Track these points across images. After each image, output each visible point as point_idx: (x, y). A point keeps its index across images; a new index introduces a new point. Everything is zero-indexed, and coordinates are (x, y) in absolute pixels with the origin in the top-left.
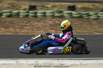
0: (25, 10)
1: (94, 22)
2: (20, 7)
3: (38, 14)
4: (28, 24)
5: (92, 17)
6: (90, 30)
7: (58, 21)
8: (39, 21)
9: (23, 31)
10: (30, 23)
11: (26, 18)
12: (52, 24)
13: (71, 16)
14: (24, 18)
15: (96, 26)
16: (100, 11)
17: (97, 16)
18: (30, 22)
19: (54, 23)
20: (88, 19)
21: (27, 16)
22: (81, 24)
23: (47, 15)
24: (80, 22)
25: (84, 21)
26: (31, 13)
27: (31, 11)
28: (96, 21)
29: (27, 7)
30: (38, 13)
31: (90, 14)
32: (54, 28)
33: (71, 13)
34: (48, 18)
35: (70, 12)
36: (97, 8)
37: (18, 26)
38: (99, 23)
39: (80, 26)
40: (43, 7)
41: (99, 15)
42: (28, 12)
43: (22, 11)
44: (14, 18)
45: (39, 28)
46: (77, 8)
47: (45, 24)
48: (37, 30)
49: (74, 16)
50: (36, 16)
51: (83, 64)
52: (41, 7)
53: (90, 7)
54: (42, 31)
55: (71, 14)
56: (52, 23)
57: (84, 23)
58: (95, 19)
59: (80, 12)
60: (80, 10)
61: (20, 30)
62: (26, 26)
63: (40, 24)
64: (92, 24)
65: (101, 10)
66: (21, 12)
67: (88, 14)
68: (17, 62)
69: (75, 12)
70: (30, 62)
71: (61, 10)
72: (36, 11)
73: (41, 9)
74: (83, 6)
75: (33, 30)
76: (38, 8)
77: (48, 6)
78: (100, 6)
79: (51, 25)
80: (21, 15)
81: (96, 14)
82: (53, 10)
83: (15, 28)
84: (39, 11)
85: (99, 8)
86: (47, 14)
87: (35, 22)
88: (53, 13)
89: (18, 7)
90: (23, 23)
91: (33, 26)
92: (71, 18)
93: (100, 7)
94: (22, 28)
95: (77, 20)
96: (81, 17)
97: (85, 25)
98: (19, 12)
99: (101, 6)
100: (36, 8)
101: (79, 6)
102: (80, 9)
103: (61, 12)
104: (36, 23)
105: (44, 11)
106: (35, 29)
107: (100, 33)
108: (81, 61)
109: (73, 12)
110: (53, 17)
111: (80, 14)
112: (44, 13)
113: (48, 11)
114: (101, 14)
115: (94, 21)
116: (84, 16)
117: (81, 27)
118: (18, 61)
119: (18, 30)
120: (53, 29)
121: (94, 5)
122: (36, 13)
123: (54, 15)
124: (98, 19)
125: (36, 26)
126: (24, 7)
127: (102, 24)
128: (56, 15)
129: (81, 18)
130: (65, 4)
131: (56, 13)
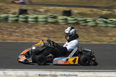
0: (14, 14)
1: (92, 30)
2: (9, 11)
3: (30, 20)
4: (17, 30)
5: (90, 24)
6: (87, 38)
7: (52, 27)
8: (30, 27)
9: (12, 38)
10: (20, 29)
11: (15, 23)
12: (44, 30)
13: (66, 22)
14: (13, 23)
15: (95, 34)
16: (98, 17)
17: (96, 23)
18: (19, 28)
19: (46, 29)
20: (86, 25)
21: (17, 21)
23: (40, 21)
25: (81, 29)
26: (21, 17)
27: (21, 16)
29: (17, 11)
30: (30, 17)
31: (88, 21)
32: (47, 35)
34: (41, 24)
35: (66, 17)
36: (95, 14)
37: (6, 32)
38: (98, 31)
40: (35, 11)
41: (98, 22)
42: (18, 17)
43: (11, 15)
44: (2, 23)
45: (30, 35)
46: (73, 13)
47: (36, 31)
48: (27, 37)
49: (70, 22)
50: (26, 22)
52: (32, 11)
53: (87, 12)
54: (33, 39)
55: (66, 19)
56: (45, 29)
58: (93, 26)
59: (76, 18)
60: (76, 16)
61: (9, 36)
62: (16, 32)
63: (31, 31)
64: (89, 31)
65: (99, 17)
66: (10, 16)
67: (85, 20)
68: (5, 73)
69: (71, 18)
70: (18, 74)
71: (55, 15)
72: (27, 16)
73: (33, 13)
74: (79, 12)
75: (23, 37)
76: (29, 12)
77: (41, 10)
78: (98, 11)
79: (43, 32)
80: (10, 20)
81: (95, 21)
82: (46, 15)
83: (3, 34)
84: (30, 16)
85: (98, 14)
87: (26, 28)
88: (46, 18)
89: (6, 10)
90: (12, 28)
91: (23, 32)
92: (67, 24)
93: (99, 13)
94: (11, 34)
96: (77, 23)
98: (7, 16)
99: (100, 12)
100: (27, 12)
101: (75, 11)
102: (77, 15)
103: (55, 17)
104: (27, 29)
105: (36, 16)
106: (25, 36)
107: (99, 42)
109: (69, 18)
110: (46, 22)
111: (76, 20)
112: (36, 18)
113: (40, 16)
114: (100, 21)
115: (92, 28)
116: (81, 22)
118: (6, 71)
119: (6, 36)
120: (45, 37)
121: (92, 11)
122: (27, 18)
123: (47, 20)
124: (96, 26)
125: (26, 33)
126: (13, 11)
127: (101, 32)
128: (50, 20)
130: (59, 9)
131: (49, 18)
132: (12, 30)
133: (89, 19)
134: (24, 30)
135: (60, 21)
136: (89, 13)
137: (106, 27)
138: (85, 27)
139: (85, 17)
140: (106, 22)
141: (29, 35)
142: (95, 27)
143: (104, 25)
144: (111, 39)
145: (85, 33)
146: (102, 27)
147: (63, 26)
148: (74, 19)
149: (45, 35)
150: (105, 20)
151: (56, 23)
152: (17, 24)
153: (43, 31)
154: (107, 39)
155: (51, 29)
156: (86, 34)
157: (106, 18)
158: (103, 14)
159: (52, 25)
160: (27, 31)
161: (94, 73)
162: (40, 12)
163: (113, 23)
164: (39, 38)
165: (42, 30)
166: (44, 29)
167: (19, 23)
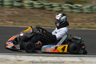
135: (26, 5)
137: (71, 12)
139: (51, 2)
140: (71, 8)
143: (69, 10)
144: (76, 25)
147: (29, 10)
149: (11, 19)
150: (71, 5)
151: (22, 7)
153: (9, 15)
154: (72, 25)
155: (16, 13)
156: (51, 19)
157: (72, 4)
159: (18, 9)
161: (58, 58)
163: (78, 8)
164: (4, 22)
165: (7, 14)
166: (9, 13)
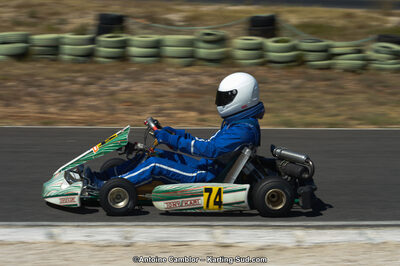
0: (81, 31)
1: (350, 83)
2: (63, 22)
3: (134, 50)
4: (92, 89)
6: (334, 112)
7: (212, 76)
8: (135, 77)
9: (75, 115)
10: (102, 82)
11: (84, 62)
12: (185, 86)
13: (261, 57)
14: (79, 62)
15: (359, 98)
16: (371, 37)
17: (363, 59)
18: (100, 79)
19: (193, 84)
20: (328, 68)
21: (90, 55)
22: (297, 88)
23: (168, 54)
24: (297, 81)
25: (311, 79)
26: (102, 43)
27: (103, 38)
28: (358, 77)
29: (90, 20)
30: (134, 43)
31: (336, 50)
32: (195, 102)
33: (261, 44)
34: (172, 66)
35: (258, 40)
36: (361, 27)
37: (53, 95)
38: (370, 87)
39: (294, 95)
40: (152, 21)
41: (370, 54)
42: (92, 41)
43: (69, 36)
44: (39, 65)
45: (137, 103)
46: (283, 25)
47: (158, 89)
48: (127, 109)
49: (273, 56)
50: (123, 58)
51: (306, 245)
52: (143, 22)
53: (335, 21)
55: (260, 48)
56: (187, 83)
57: (310, 85)
58: (352, 71)
59: (295, 42)
60: (295, 36)
61: (64, 108)
62: (87, 95)
63: (140, 88)
65: (375, 36)
66: (66, 41)
67: (325, 50)
68: (51, 236)
69: (276, 42)
70: (99, 237)
71: (222, 32)
72: (124, 37)
73: (146, 27)
74: (306, 20)
75: (113, 110)
76: (130, 23)
77: (173, 17)
78: (372, 18)
79: (182, 93)
80: (67, 52)
81: (359, 52)
82: (191, 33)
83: (42, 103)
84: (136, 39)
85: (370, 26)
86: (169, 50)
87: (122, 80)
88: (191, 43)
89: (54, 20)
90: (73, 81)
91: (112, 94)
92: (262, 64)
93: (374, 23)
94: (69, 102)
95: (283, 72)
96: (299, 61)
97: (315, 94)
98: (57, 39)
99: (377, 20)
100: (125, 24)
101: (291, 17)
102: (297, 31)
103: (221, 41)
104: (124, 84)
105: (155, 37)
106: (121, 107)
107: (374, 124)
108: (300, 233)
109: (270, 43)
110: (192, 59)
111: (294, 48)
112: (157, 45)
113: (170, 38)
114: (377, 51)
115: (350, 76)
116: (311, 56)
117: (298, 100)
118: (55, 231)
119: (52, 110)
120: (189, 108)
121: (349, 16)
122: (124, 45)
123: (193, 52)
124: (364, 68)
125: (124, 96)
126: (77, 21)
128: (204, 51)
129: (299, 65)
130: (235, 11)
131: (202, 45)
132: (75, 87)
133: (339, 46)
134: (116, 85)
136: (340, 23)
138: (327, 72)
141: (134, 105)
142: (359, 74)
145: (325, 93)
146: (383, 73)
148: (287, 47)
152: (91, 67)
158: (389, 25)
160: (126, 90)
162: (169, 23)
167: (96, 62)
